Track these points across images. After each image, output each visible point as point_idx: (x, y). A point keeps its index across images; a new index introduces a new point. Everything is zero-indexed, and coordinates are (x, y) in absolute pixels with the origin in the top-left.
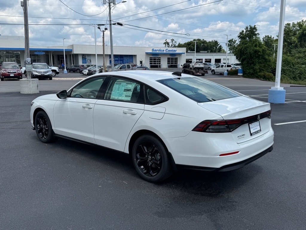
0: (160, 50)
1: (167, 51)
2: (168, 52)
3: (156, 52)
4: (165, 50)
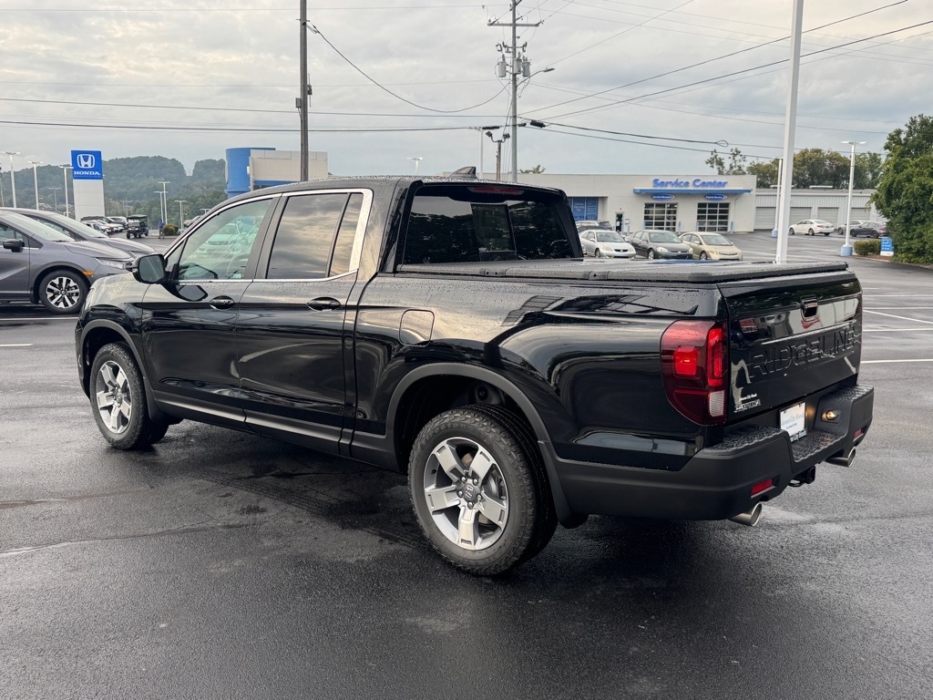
0: (677, 183)
1: (698, 186)
2: (700, 188)
3: (664, 188)
4: (691, 183)
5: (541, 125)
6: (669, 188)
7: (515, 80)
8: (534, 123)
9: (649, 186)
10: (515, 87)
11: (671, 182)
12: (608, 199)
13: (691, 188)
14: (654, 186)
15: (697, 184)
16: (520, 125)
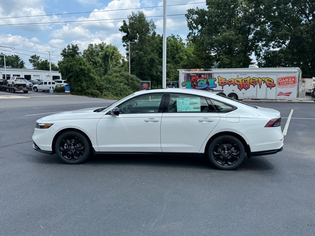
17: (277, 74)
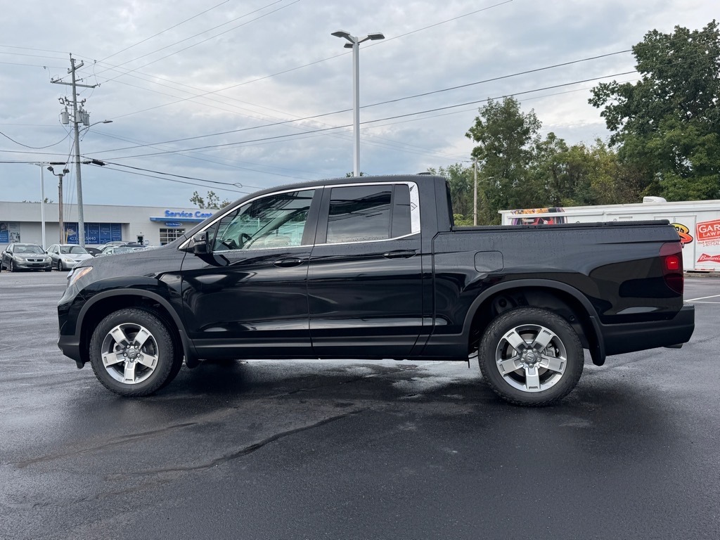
0: (183, 214)
2: (200, 218)
3: (174, 218)
4: (194, 214)
5: (101, 164)
6: (178, 217)
7: (77, 127)
8: (95, 162)
9: (163, 216)
10: (78, 133)
11: (179, 214)
12: (131, 226)
13: (194, 217)
14: (166, 216)
15: (198, 215)
16: (84, 163)
17: (695, 214)
